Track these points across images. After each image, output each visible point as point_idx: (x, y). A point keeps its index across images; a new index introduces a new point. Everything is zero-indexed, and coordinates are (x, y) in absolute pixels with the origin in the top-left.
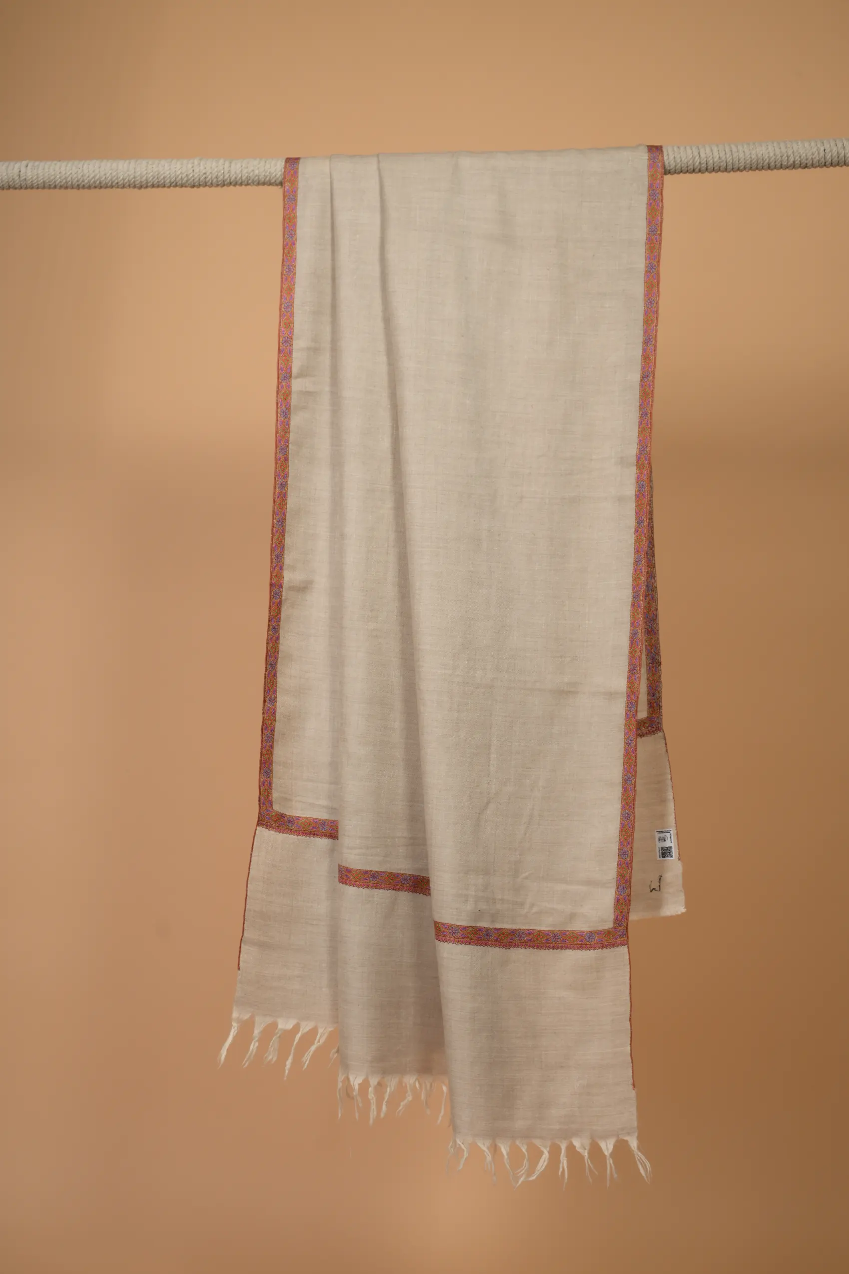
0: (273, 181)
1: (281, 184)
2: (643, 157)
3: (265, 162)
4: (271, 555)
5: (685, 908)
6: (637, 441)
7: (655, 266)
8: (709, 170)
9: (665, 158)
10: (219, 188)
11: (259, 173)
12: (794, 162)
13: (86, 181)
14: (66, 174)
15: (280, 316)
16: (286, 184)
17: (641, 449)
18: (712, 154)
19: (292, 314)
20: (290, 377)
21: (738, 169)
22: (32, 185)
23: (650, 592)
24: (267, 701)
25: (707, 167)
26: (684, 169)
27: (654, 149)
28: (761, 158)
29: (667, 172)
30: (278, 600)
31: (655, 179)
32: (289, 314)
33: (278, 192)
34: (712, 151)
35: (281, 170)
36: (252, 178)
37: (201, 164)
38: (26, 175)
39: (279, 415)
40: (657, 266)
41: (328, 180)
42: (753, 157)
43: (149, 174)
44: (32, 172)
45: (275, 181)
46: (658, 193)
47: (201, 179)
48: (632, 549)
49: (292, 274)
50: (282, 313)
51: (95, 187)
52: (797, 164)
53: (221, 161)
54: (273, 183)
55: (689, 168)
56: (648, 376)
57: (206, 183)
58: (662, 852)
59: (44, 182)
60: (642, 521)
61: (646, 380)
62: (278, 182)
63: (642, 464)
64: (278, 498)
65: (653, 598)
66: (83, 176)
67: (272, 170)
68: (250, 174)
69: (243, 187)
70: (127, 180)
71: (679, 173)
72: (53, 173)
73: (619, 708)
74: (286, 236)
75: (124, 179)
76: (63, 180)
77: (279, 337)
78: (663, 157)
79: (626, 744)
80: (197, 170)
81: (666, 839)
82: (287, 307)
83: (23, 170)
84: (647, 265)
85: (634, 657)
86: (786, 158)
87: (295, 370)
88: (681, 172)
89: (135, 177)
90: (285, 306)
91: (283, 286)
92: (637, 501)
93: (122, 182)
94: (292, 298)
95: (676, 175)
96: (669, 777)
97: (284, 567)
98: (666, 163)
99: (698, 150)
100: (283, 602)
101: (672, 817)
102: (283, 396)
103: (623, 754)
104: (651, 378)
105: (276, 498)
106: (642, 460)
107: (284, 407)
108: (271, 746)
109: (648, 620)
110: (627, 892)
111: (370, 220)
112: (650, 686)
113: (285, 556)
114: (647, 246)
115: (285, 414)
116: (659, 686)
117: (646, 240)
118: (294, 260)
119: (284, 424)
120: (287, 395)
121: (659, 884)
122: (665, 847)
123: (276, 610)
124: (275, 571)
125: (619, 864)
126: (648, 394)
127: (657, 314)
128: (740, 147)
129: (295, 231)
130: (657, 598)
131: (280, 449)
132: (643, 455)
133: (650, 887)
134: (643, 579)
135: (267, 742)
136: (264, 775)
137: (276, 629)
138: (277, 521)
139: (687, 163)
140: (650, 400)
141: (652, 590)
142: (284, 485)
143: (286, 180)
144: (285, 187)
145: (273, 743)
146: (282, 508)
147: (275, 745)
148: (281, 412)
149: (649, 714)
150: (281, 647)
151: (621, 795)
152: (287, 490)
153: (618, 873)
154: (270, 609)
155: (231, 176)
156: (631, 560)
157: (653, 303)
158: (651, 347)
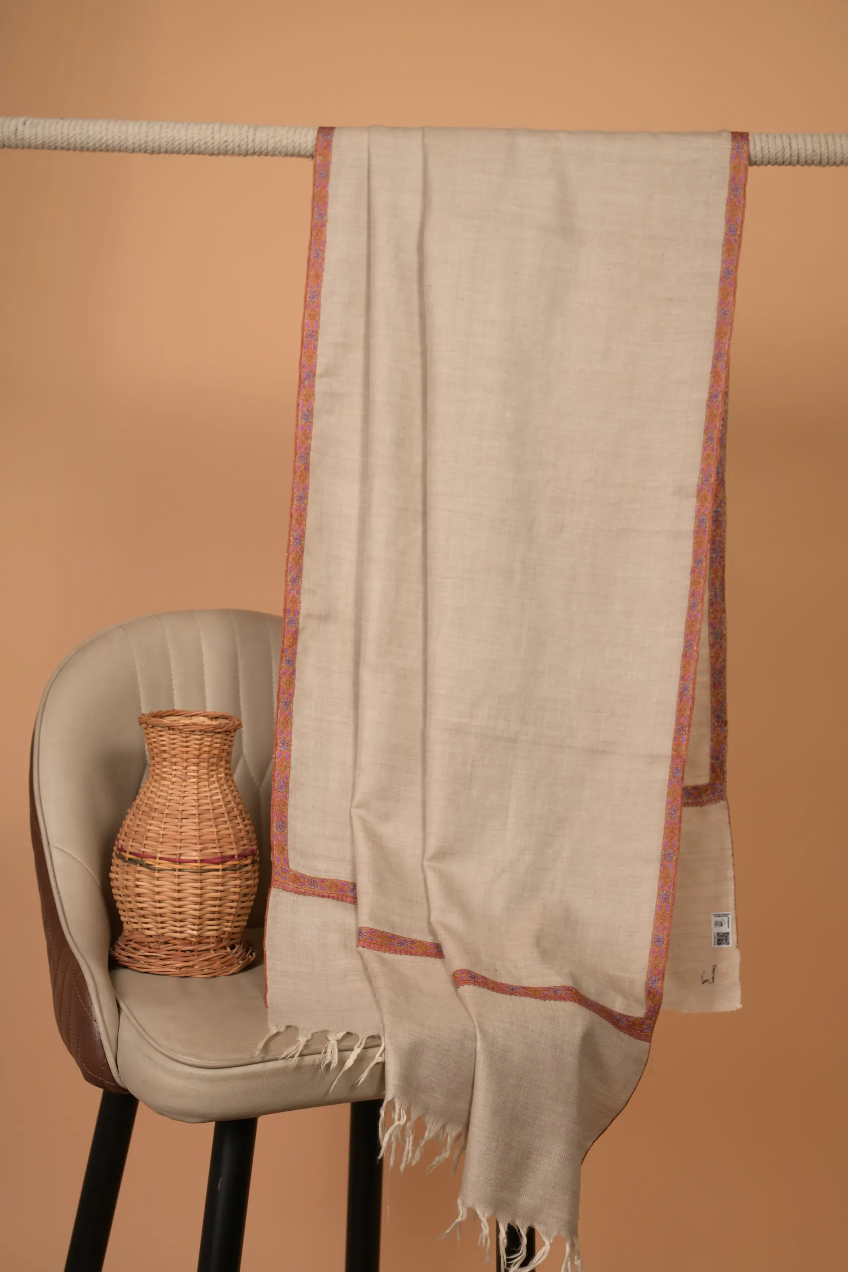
0: (303, 153)
1: (312, 156)
2: (725, 146)
3: (295, 131)
4: (286, 577)
5: (741, 1003)
6: (699, 469)
7: (732, 271)
9: (751, 147)
10: (241, 158)
11: (287, 143)
13: (91, 144)
14: (68, 134)
15: (305, 307)
16: (318, 158)
17: (704, 479)
18: (805, 146)
19: (318, 305)
20: (314, 376)
21: (835, 164)
22: (30, 144)
23: (719, 640)
24: (278, 744)
25: (798, 160)
26: (773, 160)
27: (739, 137)
29: (752, 163)
30: (294, 628)
31: (738, 172)
32: (315, 304)
33: (308, 164)
34: (805, 142)
35: (312, 142)
36: (279, 150)
37: (223, 129)
38: (23, 134)
39: (300, 418)
40: (734, 270)
41: (366, 163)
44: (29, 130)
45: (306, 153)
46: (740, 188)
47: (221, 148)
49: (320, 259)
50: (307, 303)
51: (101, 150)
53: (245, 128)
55: (778, 160)
56: (716, 396)
57: (227, 152)
58: (718, 939)
59: (43, 142)
60: (702, 560)
61: (714, 400)
62: (308, 154)
63: (704, 495)
64: (295, 512)
65: (721, 647)
66: (87, 138)
67: (303, 140)
68: (277, 144)
70: (137, 144)
72: (54, 133)
73: (662, 773)
74: (315, 216)
75: (134, 144)
76: (65, 142)
77: (303, 329)
78: (748, 147)
79: (668, 815)
80: (217, 137)
81: (723, 924)
82: (314, 297)
83: (20, 128)
84: (723, 270)
85: (683, 715)
87: (319, 370)
88: (769, 163)
89: (146, 142)
90: (310, 295)
91: (310, 273)
92: (695, 538)
93: (132, 146)
94: (319, 286)
95: (762, 167)
96: (730, 852)
97: (302, 591)
98: (752, 153)
99: (789, 141)
100: (300, 631)
101: (731, 898)
102: (305, 397)
103: (663, 826)
104: (720, 398)
105: (293, 513)
106: (704, 491)
107: (305, 409)
108: (285, 796)
109: (714, 673)
110: (659, 984)
111: (412, 203)
112: (714, 748)
113: (303, 579)
114: (724, 248)
115: (307, 417)
116: (724, 748)
117: (724, 240)
118: (323, 243)
119: (305, 429)
120: (310, 396)
121: (712, 975)
122: (721, 933)
123: (291, 640)
124: (290, 596)
125: (652, 952)
126: (715, 416)
127: (731, 325)
128: (837, 139)
129: (326, 210)
130: (726, 647)
131: (300, 457)
132: (706, 485)
133: (702, 977)
134: (698, 627)
135: (280, 791)
136: (277, 829)
137: (292, 662)
138: (294, 538)
139: (776, 155)
140: (719, 424)
141: (721, 639)
142: (303, 498)
143: (318, 153)
144: (316, 161)
145: (287, 792)
146: (300, 524)
147: (290, 796)
148: (302, 414)
149: (710, 779)
150: (297, 684)
151: (658, 873)
152: (306, 504)
153: (650, 962)
154: (284, 638)
155: (255, 145)
156: (685, 604)
157: (727, 313)
158: (722, 364)
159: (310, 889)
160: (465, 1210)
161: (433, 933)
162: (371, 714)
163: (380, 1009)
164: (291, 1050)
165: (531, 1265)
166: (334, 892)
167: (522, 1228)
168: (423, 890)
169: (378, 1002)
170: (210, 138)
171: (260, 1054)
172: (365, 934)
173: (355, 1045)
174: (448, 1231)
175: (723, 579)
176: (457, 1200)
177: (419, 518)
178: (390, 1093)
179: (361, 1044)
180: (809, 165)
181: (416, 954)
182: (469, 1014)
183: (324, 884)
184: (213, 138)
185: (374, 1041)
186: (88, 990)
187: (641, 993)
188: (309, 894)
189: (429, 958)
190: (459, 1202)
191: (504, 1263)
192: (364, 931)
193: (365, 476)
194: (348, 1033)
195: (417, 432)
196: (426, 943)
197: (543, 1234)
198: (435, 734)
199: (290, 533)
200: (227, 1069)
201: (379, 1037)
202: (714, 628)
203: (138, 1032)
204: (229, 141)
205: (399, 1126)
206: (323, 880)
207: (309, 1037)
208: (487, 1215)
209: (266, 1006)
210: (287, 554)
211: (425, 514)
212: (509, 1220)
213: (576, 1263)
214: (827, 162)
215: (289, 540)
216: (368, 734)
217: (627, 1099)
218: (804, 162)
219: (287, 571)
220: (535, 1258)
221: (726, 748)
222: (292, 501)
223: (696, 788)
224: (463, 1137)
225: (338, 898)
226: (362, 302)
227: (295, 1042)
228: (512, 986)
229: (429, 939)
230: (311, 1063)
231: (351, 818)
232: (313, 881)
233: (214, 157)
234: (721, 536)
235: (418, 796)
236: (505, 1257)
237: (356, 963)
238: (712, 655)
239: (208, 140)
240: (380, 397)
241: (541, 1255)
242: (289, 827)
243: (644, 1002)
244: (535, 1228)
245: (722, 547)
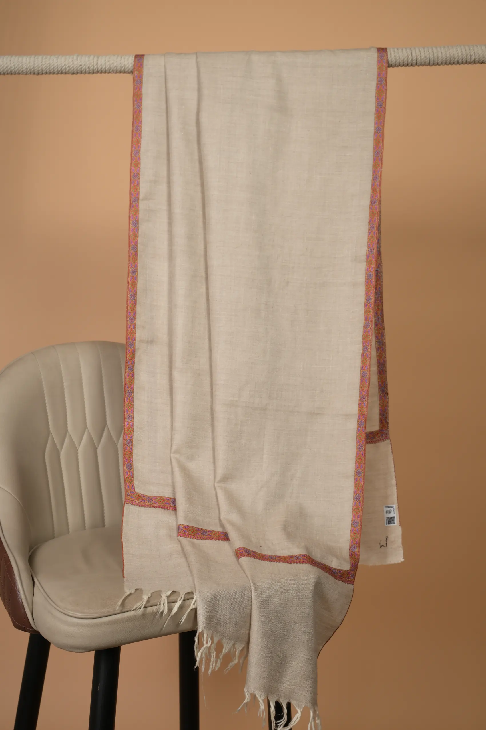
0: (126, 70)
1: (132, 72)
2: (374, 55)
3: (121, 58)
4: (127, 318)
5: (404, 558)
6: (367, 245)
7: (381, 128)
8: (418, 65)
9: (389, 56)
11: (117, 65)
12: (475, 59)
15: (131, 159)
16: (135, 72)
17: (369, 251)
18: (420, 54)
19: (139, 158)
20: (138, 200)
21: (438, 64)
23: (381, 346)
24: (126, 417)
25: (416, 62)
26: (401, 63)
27: (381, 50)
28: (453, 57)
29: (390, 66)
30: (132, 349)
31: (382, 71)
32: (137, 157)
33: (130, 77)
34: (420, 52)
35: (132, 63)
36: (112, 68)
37: (78, 58)
39: (131, 225)
41: (164, 75)
42: (448, 56)
43: (44, 65)
45: (128, 70)
46: (383, 80)
47: (78, 69)
48: (362, 318)
49: (139, 131)
50: (133, 157)
51: (8, 74)
52: (477, 61)
53: (92, 57)
54: (127, 72)
55: (404, 63)
56: (375, 202)
57: (82, 72)
58: (388, 521)
60: (370, 299)
61: (374, 205)
62: (130, 71)
63: (370, 260)
64: (130, 280)
65: (383, 350)
67: (126, 63)
68: (111, 65)
69: (106, 74)
71: (398, 66)
73: (352, 425)
74: (135, 106)
77: (131, 173)
78: (387, 55)
79: (357, 449)
80: (75, 63)
81: (391, 512)
82: (136, 154)
84: (375, 128)
85: (363, 390)
86: (470, 57)
87: (141, 196)
88: (399, 65)
89: (34, 67)
90: (134, 152)
91: (133, 140)
92: (366, 285)
94: (139, 147)
95: (395, 68)
96: (393, 469)
97: (136, 327)
98: (390, 59)
99: (411, 51)
100: (136, 351)
101: (395, 496)
102: (134, 212)
103: (355, 456)
104: (377, 203)
105: (129, 280)
106: (370, 258)
107: (134, 219)
108: (131, 448)
109: (380, 365)
110: (357, 550)
111: (192, 96)
112: (381, 409)
113: (137, 320)
114: (376, 115)
115: (135, 224)
116: (387, 409)
117: (375, 111)
118: (141, 122)
119: (134, 231)
120: (137, 211)
121: (386, 542)
122: (390, 517)
123: (131, 356)
124: (129, 330)
125: (352, 530)
126: (375, 214)
127: (382, 160)
128: (439, 49)
129: (141, 103)
130: (386, 350)
131: (132, 247)
132: (371, 255)
133: (380, 544)
134: (370, 338)
135: (128, 446)
136: (127, 468)
137: (132, 368)
138: (130, 296)
139: (403, 60)
140: (377, 218)
141: (383, 345)
142: (135, 272)
143: (135, 70)
144: (134, 74)
145: (132, 446)
146: (134, 287)
147: (134, 448)
148: (132, 222)
149: (380, 427)
150: (136, 381)
151: (353, 484)
152: (137, 276)
153: (351, 536)
154: (126, 354)
155: (98, 67)
156: (361, 325)
157: (379, 153)
158: (377, 183)
159: (148, 503)
160: (249, 695)
161: (222, 526)
162: (180, 397)
163: (192, 575)
164: (138, 605)
165: (290, 726)
166: (162, 504)
167: (284, 703)
168: (215, 500)
169: (191, 571)
170: (72, 63)
171: (119, 608)
172: (182, 529)
173: (177, 599)
174: (239, 709)
175: (382, 310)
176: (244, 689)
177: (204, 281)
178: (200, 628)
179: (181, 598)
180: (423, 65)
181: (213, 539)
182: (246, 575)
183: (156, 500)
184: (73, 63)
185: (189, 596)
186: (14, 572)
187: (347, 555)
188: (148, 506)
189: (220, 541)
190: (245, 690)
191: (274, 725)
192: (181, 527)
193: (171, 257)
194: (173, 591)
195: (200, 231)
196: (219, 532)
197: (296, 706)
198: (219, 408)
199: (128, 293)
200: (99, 619)
201: (192, 593)
202: (379, 339)
203: (45, 597)
204: (83, 65)
205: (207, 647)
206: (155, 498)
207: (150, 595)
208: (263, 697)
209: (124, 576)
210: (126, 305)
211: (207, 278)
212: (276, 699)
213: (317, 722)
214: (433, 63)
215: (127, 297)
216: (179, 409)
217: (342, 620)
218: (420, 63)
219: (127, 315)
220: (292, 721)
221: (388, 409)
222: (128, 274)
223: (371, 433)
224: (245, 650)
225: (165, 508)
226: (165, 156)
227: (141, 599)
228: (271, 556)
229: (220, 530)
230: (151, 612)
231: (171, 459)
232: (150, 498)
233: (74, 75)
234: (380, 285)
235: (210, 444)
236: (274, 722)
237: (178, 547)
238: (378, 355)
239: (70, 65)
240: (177, 210)
241: (296, 719)
242: (134, 467)
243: (349, 560)
244: (291, 702)
245: (381, 291)
